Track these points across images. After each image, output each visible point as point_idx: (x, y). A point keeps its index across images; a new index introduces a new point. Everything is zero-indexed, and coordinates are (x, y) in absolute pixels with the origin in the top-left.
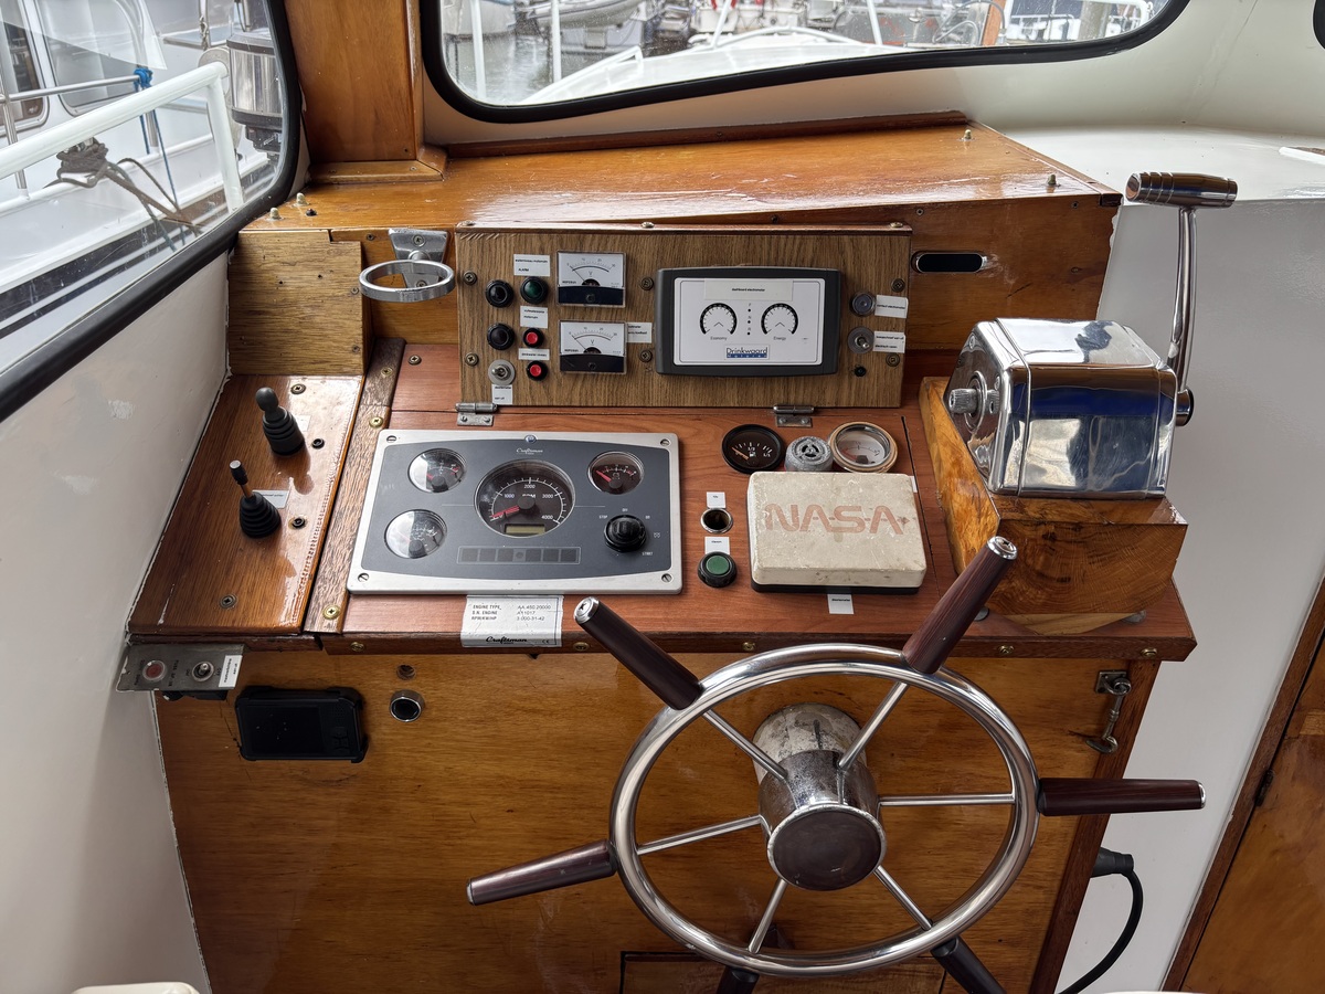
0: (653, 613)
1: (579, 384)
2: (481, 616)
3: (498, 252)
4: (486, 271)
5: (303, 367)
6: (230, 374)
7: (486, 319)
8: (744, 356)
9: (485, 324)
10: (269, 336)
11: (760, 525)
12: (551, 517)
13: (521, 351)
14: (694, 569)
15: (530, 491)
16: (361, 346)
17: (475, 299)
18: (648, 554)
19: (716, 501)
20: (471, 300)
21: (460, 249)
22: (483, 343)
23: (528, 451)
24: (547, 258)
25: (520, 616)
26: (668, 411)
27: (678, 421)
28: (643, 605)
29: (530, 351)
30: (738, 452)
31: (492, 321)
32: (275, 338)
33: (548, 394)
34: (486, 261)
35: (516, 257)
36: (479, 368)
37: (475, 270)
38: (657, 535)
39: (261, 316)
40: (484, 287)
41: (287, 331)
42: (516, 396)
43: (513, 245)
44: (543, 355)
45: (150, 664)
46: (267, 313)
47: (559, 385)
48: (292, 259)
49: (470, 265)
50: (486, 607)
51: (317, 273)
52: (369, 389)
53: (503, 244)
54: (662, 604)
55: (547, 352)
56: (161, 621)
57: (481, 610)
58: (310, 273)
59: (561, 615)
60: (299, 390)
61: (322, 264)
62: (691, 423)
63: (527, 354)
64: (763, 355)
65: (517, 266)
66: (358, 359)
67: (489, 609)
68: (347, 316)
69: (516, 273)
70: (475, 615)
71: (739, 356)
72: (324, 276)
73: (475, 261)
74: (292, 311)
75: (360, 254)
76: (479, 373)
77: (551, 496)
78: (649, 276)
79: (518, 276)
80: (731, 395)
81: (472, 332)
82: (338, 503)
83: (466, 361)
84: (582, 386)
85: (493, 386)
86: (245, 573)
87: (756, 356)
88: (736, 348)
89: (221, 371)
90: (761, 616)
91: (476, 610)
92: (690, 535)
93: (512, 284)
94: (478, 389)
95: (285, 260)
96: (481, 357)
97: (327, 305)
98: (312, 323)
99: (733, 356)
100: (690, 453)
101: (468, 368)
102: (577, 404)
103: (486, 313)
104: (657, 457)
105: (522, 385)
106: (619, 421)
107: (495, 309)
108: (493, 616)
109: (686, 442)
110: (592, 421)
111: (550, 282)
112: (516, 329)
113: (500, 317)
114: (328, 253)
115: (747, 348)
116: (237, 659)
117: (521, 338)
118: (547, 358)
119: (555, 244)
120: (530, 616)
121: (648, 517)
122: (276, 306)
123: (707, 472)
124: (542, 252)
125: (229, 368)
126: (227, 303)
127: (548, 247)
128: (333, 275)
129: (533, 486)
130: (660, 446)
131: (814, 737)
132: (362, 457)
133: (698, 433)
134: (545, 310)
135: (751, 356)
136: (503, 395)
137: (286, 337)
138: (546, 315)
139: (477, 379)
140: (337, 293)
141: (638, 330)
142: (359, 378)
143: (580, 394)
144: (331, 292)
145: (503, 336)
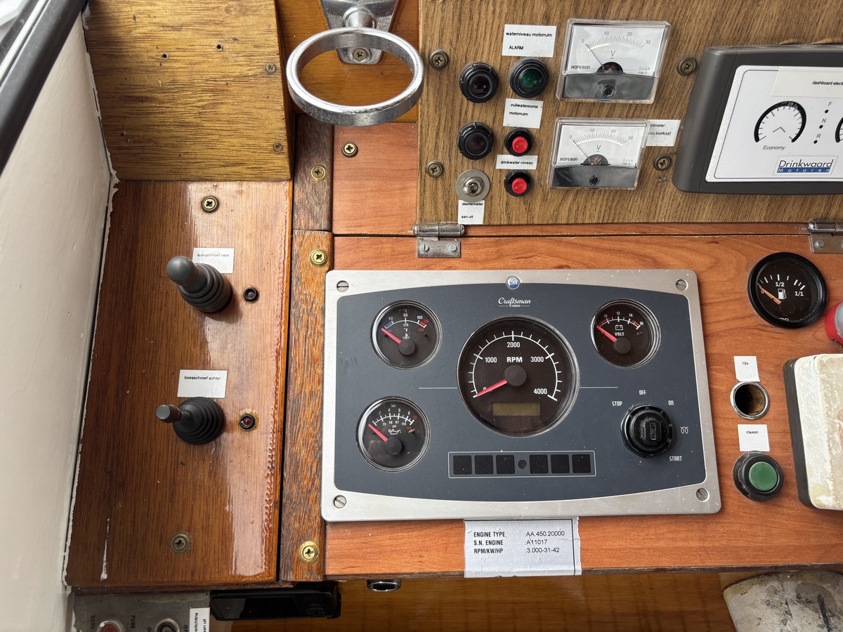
0: (686, 540)
1: (571, 197)
2: (485, 547)
3: (483, 22)
4: (462, 51)
5: (211, 171)
6: (116, 180)
7: (457, 117)
8: (801, 170)
9: (455, 124)
10: (159, 131)
11: (834, 442)
12: (543, 391)
13: (500, 158)
14: (729, 472)
15: (514, 352)
16: (285, 144)
17: (444, 88)
18: (677, 458)
19: (747, 370)
20: (439, 91)
21: (427, 17)
22: (450, 149)
23: (513, 302)
24: (552, 29)
25: (531, 546)
26: (675, 230)
27: (689, 245)
28: (673, 527)
29: (510, 158)
30: (764, 291)
31: (465, 121)
32: (169, 134)
33: (529, 210)
34: (464, 35)
35: (508, 28)
36: (443, 180)
37: (446, 48)
38: (684, 430)
39: (145, 104)
40: (459, 73)
41: (184, 125)
42: (488, 213)
43: (505, 9)
44: (528, 163)
45: (102, 625)
46: (152, 99)
47: (545, 199)
48: (177, 20)
49: (440, 41)
50: (488, 534)
51: (215, 42)
52: (301, 202)
53: (491, 8)
54: (696, 526)
55: (534, 159)
56: (104, 576)
57: (484, 539)
58: (205, 42)
59: (578, 544)
60: (211, 206)
61: (220, 28)
62: (706, 247)
63: (507, 162)
64: (825, 170)
65: (508, 41)
66: (281, 162)
67: (492, 538)
68: (263, 105)
69: (506, 52)
70: (478, 547)
71: (794, 170)
72: (226, 46)
73: (448, 34)
74: (186, 97)
75: (274, 13)
76: (444, 187)
77: (540, 359)
78: (692, 55)
79: (507, 57)
80: (758, 211)
81: (437, 134)
82: (291, 387)
83: (427, 171)
84: (574, 200)
85: (461, 202)
86: (194, 500)
87: (816, 170)
88: (792, 160)
89: (103, 179)
90: (813, 541)
91: (478, 539)
92: (721, 423)
93: (497, 68)
94: (441, 206)
95: (165, 21)
96: (446, 167)
97: (234, 88)
98: (216, 113)
99: (786, 170)
100: (710, 297)
101: (429, 180)
102: (564, 222)
103: (458, 108)
104: (672, 307)
105: (496, 201)
106: (618, 246)
107: (471, 104)
108: (498, 547)
109: (704, 278)
110: (583, 246)
111: (551, 66)
112: (497, 129)
113: (477, 114)
114: (227, 10)
115: (808, 161)
116: (205, 613)
117: (501, 141)
118: (533, 167)
119: (567, 7)
120: (542, 546)
121: (671, 403)
122: (163, 90)
123: (733, 324)
124: (547, 21)
125: (114, 173)
126: (93, 85)
127: (556, 13)
128: (237, 46)
129: (517, 345)
130: (674, 291)
131: (821, 622)
132: (310, 313)
133: (716, 265)
134: (540, 104)
135: (809, 170)
136: (471, 214)
137: (182, 132)
138: (539, 112)
139: (440, 194)
140: (245, 70)
141: (660, 130)
142: (287, 186)
143: (570, 210)
144: (237, 71)
145: (478, 140)
